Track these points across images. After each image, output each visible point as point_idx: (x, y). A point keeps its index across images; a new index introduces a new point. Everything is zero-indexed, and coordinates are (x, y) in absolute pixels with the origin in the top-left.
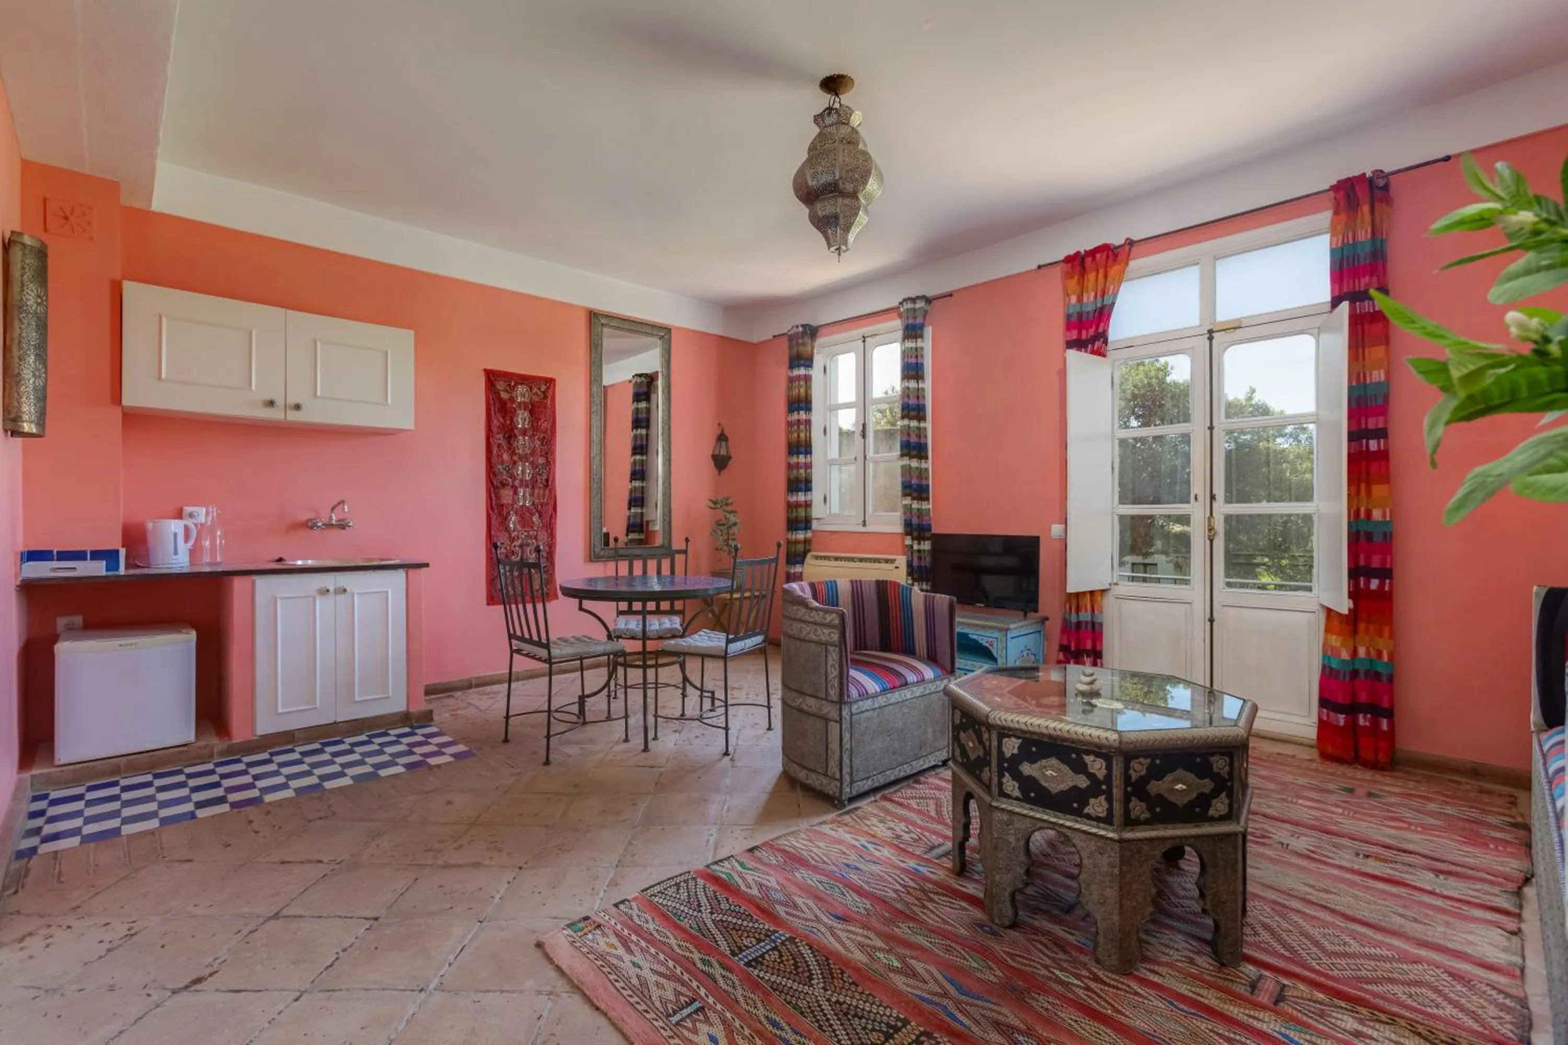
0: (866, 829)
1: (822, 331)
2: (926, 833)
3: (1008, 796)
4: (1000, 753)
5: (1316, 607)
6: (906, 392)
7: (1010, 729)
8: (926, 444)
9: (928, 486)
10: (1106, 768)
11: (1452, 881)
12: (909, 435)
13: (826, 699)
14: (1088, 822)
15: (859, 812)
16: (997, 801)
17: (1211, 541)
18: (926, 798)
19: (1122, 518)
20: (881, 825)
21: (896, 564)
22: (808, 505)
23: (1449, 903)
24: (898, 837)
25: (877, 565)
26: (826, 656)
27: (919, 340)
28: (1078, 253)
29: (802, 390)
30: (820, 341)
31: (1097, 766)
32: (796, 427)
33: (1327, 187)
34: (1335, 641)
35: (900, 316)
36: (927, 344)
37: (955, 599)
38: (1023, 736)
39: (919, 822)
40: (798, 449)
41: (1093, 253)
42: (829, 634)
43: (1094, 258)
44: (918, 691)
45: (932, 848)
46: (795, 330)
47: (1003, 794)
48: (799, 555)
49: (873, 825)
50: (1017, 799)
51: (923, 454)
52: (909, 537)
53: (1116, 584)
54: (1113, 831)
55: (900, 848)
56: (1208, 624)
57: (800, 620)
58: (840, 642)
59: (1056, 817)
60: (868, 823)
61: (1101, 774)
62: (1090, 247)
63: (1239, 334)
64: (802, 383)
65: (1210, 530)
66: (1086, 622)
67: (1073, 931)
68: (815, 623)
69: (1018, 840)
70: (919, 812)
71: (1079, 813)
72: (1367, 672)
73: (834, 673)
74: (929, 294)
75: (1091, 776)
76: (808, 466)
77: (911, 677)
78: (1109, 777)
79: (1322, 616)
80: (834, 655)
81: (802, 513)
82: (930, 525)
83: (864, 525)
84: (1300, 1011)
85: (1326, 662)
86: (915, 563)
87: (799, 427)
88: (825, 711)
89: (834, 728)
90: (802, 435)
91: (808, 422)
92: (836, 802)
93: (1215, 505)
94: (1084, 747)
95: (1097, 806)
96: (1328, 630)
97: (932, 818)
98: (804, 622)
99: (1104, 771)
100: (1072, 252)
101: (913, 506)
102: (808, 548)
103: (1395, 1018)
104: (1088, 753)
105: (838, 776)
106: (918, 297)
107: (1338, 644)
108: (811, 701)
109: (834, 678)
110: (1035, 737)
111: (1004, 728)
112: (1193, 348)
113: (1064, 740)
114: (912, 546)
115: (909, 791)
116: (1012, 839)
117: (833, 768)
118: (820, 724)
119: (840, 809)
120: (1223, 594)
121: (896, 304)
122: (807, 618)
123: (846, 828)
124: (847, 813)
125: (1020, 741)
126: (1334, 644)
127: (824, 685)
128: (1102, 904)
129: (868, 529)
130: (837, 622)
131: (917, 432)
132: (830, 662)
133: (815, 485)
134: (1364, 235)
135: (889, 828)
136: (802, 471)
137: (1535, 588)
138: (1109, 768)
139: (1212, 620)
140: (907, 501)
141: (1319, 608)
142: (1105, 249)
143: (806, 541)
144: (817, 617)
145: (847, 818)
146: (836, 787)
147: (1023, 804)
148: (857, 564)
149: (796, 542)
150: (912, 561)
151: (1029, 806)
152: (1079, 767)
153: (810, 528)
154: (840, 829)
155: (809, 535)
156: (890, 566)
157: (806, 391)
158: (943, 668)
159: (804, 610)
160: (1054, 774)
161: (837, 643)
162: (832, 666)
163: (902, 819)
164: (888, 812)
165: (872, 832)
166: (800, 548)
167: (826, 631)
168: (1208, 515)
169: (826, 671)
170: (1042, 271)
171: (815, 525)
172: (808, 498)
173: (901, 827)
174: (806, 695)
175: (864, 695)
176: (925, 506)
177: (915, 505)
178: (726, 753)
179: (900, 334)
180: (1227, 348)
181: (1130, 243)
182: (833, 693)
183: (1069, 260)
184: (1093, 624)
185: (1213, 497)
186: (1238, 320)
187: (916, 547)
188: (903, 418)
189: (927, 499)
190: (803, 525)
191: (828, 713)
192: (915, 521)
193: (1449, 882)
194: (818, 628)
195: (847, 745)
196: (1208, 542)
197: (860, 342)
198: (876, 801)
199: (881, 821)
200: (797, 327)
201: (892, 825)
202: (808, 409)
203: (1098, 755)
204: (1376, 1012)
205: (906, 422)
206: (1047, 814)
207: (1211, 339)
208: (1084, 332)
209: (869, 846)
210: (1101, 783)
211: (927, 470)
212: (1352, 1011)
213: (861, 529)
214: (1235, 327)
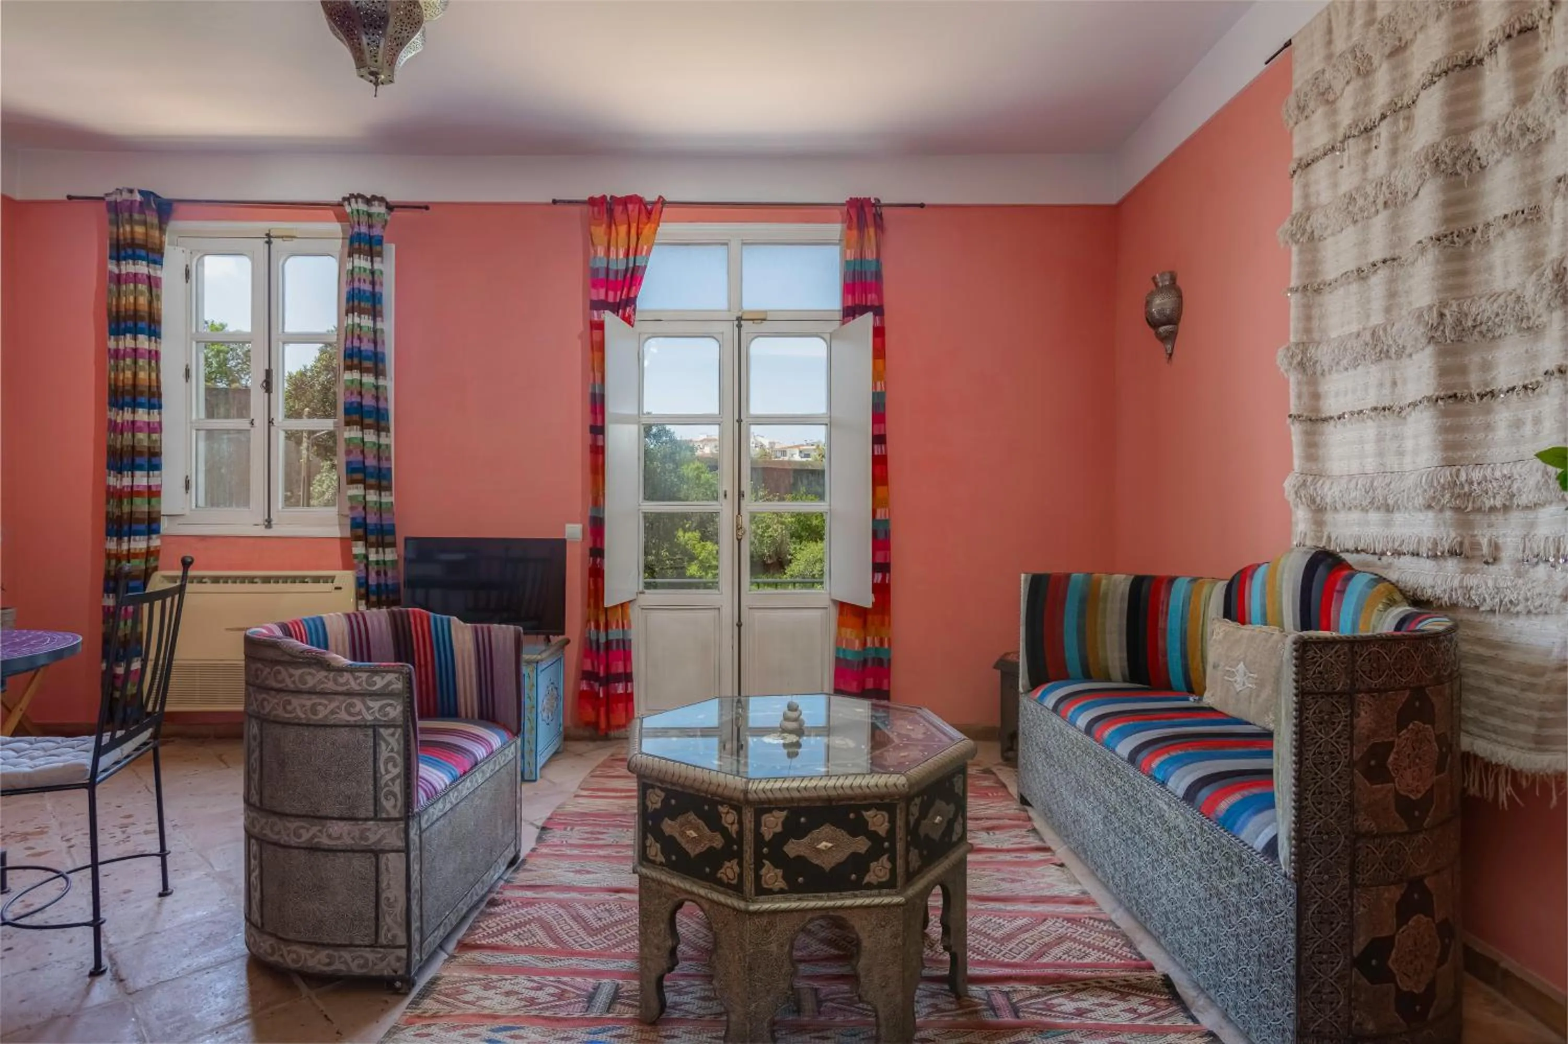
0: (473, 1010)
1: (181, 209)
2: (565, 979)
3: (769, 892)
4: (758, 835)
5: (826, 602)
6: (352, 333)
7: (769, 801)
8: (386, 410)
9: (390, 469)
10: (889, 822)
11: (999, 835)
12: (360, 394)
13: (375, 818)
14: (869, 892)
15: (442, 986)
16: (754, 902)
17: (739, 541)
18: (525, 923)
19: (646, 516)
20: (491, 993)
21: (337, 583)
22: (153, 493)
23: (1014, 854)
24: (532, 1001)
25: (298, 587)
26: (376, 745)
27: (377, 259)
28: (604, 197)
29: (143, 301)
30: (175, 225)
31: (878, 821)
32: (129, 361)
33: (844, 201)
34: (849, 633)
35: (342, 217)
36: (387, 267)
37: (521, 629)
38: (788, 805)
39: (541, 965)
40: (134, 399)
41: (626, 201)
42: (382, 708)
43: (626, 208)
44: (488, 769)
45: (591, 998)
46: (126, 196)
47: (762, 891)
48: (136, 578)
49: (479, 999)
50: (782, 891)
51: (383, 424)
52: (361, 543)
53: (642, 593)
54: (897, 894)
55: (545, 1018)
56: (736, 629)
57: (311, 692)
58: (406, 720)
59: (830, 899)
60: (467, 998)
61: (882, 829)
62: (621, 193)
63: (765, 327)
64: (143, 287)
65: (738, 529)
66: (618, 641)
67: (824, 1034)
68: (350, 694)
69: (782, 946)
70: (529, 949)
71: (859, 886)
72: (873, 659)
73: (391, 772)
74: (391, 198)
75: (873, 836)
76: (155, 428)
77: (480, 752)
78: (892, 831)
79: (833, 612)
80: (391, 740)
81: (141, 505)
82: (393, 525)
83: (269, 523)
84: (1035, 1013)
85: (841, 656)
86: (373, 580)
87: (135, 362)
88: (373, 838)
89: (393, 863)
90: (142, 375)
91: (154, 356)
92: (398, 984)
93: (743, 503)
94: (864, 802)
95: (879, 870)
96: (841, 624)
97: (551, 951)
98: (323, 693)
99: (886, 825)
100: (597, 195)
101: (368, 498)
102: (152, 563)
103: (1087, 982)
104: (868, 808)
105: (402, 940)
106: (374, 198)
107: (853, 637)
108: (337, 828)
109: (393, 780)
110: (803, 804)
111: (761, 802)
112: (723, 333)
113: (840, 798)
114: (366, 557)
115: (492, 922)
116: (774, 947)
117: (392, 927)
118: (361, 864)
119: (406, 994)
120: (751, 595)
121: (337, 198)
122: (330, 686)
123: (441, 1022)
124: (423, 995)
125: (785, 813)
126: (848, 636)
127: (370, 795)
128: (884, 987)
129: (275, 531)
130: (398, 686)
131: (373, 391)
132: (384, 753)
133: (165, 460)
134: (870, 255)
135: (508, 994)
136: (141, 436)
137: (1023, 576)
138: (892, 821)
139: (739, 625)
140: (357, 491)
141: (831, 603)
142: (636, 200)
143: (150, 553)
144: (350, 682)
145: (429, 1004)
146: (399, 959)
147: (788, 896)
148: (260, 587)
149: (130, 556)
150: (367, 578)
151: (796, 896)
152: (858, 828)
153: (157, 531)
154: (434, 1030)
155: (156, 542)
156: (329, 586)
157: (150, 303)
158: (506, 727)
159: (323, 673)
160: (830, 845)
161: (400, 721)
162: (390, 759)
163: (517, 970)
164: (481, 966)
165: (486, 1012)
166: (138, 564)
167: (375, 705)
168: (736, 513)
169: (375, 772)
170: (558, 207)
171: (166, 526)
172: (154, 482)
173: (522, 983)
174: (327, 818)
175: (434, 796)
176: (387, 498)
177: (372, 497)
178: (97, 971)
179: (338, 245)
180: (753, 339)
181: (661, 202)
182: (391, 807)
183: (592, 202)
184: (624, 641)
185: (741, 495)
186: (765, 312)
187: (373, 557)
188: (349, 368)
189: (389, 488)
190: (143, 527)
191: (380, 840)
192: (372, 519)
193: (997, 836)
194: (357, 701)
195: (415, 886)
196: (736, 542)
197: (261, 243)
198: (452, 957)
199: (486, 987)
200: (131, 191)
201: (508, 986)
202: (154, 332)
203: (879, 807)
204: (1073, 983)
205: (356, 375)
206: (821, 899)
207: (739, 326)
208: (611, 294)
209: (499, 1036)
210: (883, 840)
211: (388, 446)
212: (1060, 991)
213: (261, 531)
214: (761, 318)
